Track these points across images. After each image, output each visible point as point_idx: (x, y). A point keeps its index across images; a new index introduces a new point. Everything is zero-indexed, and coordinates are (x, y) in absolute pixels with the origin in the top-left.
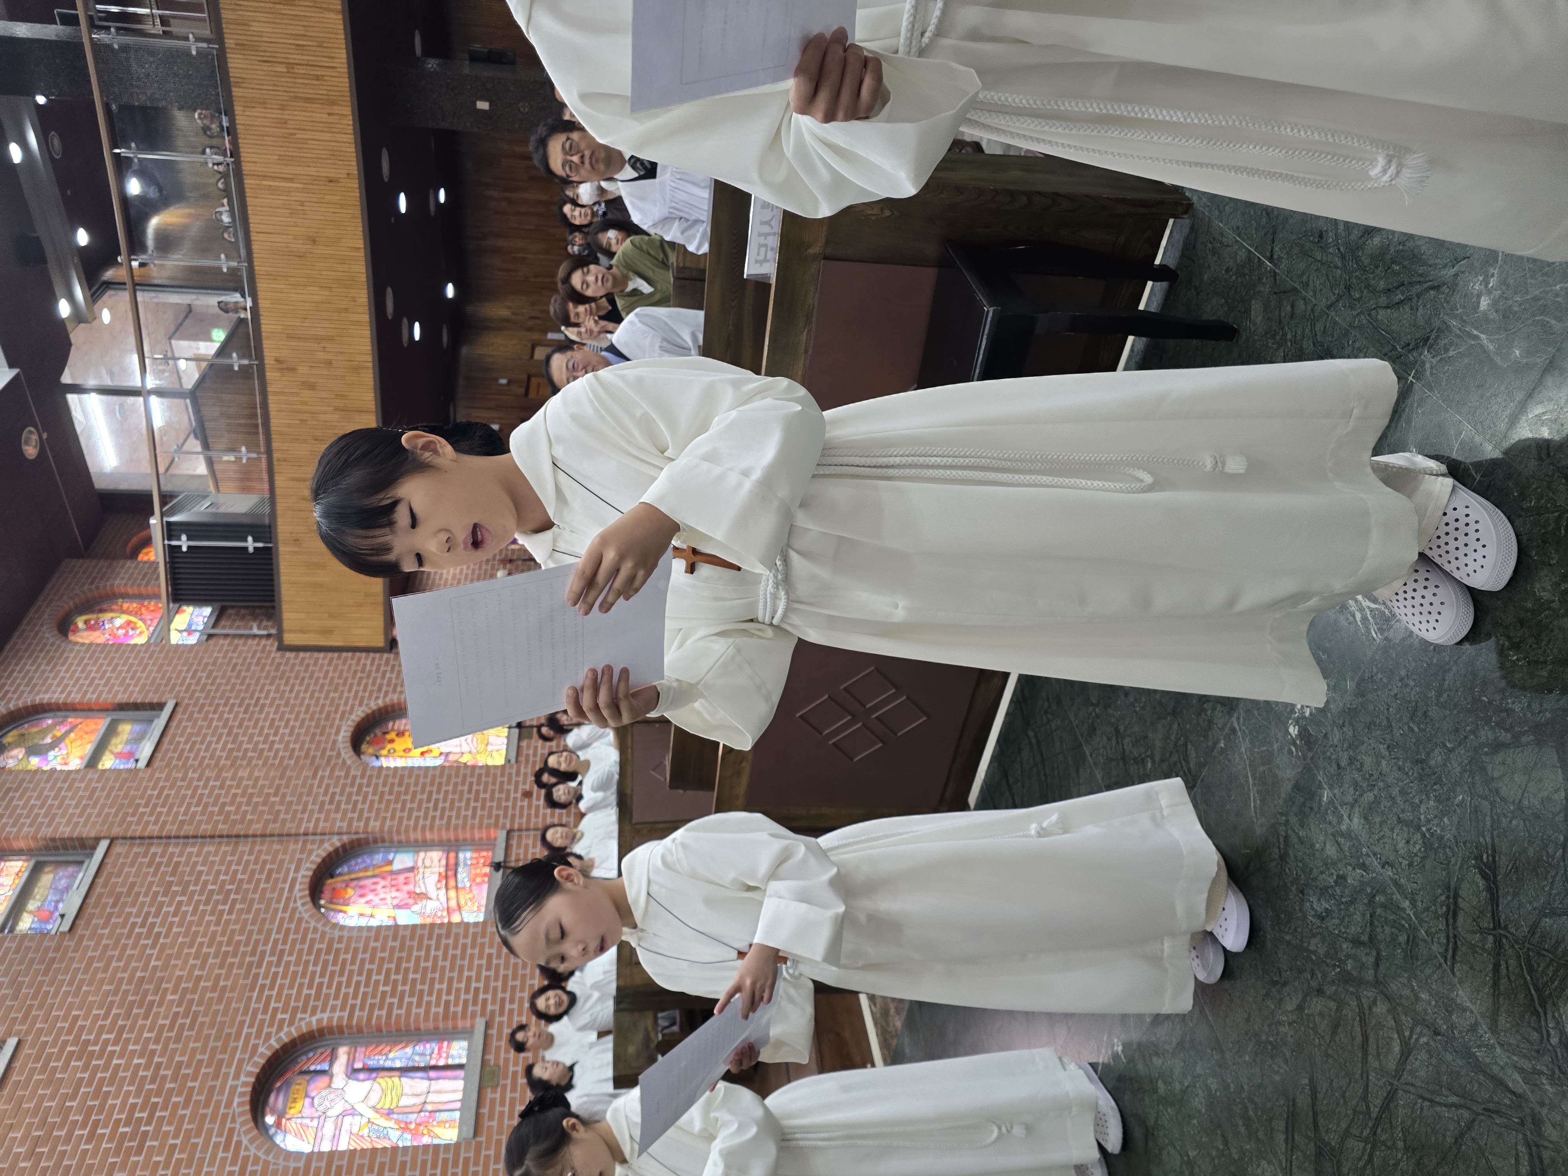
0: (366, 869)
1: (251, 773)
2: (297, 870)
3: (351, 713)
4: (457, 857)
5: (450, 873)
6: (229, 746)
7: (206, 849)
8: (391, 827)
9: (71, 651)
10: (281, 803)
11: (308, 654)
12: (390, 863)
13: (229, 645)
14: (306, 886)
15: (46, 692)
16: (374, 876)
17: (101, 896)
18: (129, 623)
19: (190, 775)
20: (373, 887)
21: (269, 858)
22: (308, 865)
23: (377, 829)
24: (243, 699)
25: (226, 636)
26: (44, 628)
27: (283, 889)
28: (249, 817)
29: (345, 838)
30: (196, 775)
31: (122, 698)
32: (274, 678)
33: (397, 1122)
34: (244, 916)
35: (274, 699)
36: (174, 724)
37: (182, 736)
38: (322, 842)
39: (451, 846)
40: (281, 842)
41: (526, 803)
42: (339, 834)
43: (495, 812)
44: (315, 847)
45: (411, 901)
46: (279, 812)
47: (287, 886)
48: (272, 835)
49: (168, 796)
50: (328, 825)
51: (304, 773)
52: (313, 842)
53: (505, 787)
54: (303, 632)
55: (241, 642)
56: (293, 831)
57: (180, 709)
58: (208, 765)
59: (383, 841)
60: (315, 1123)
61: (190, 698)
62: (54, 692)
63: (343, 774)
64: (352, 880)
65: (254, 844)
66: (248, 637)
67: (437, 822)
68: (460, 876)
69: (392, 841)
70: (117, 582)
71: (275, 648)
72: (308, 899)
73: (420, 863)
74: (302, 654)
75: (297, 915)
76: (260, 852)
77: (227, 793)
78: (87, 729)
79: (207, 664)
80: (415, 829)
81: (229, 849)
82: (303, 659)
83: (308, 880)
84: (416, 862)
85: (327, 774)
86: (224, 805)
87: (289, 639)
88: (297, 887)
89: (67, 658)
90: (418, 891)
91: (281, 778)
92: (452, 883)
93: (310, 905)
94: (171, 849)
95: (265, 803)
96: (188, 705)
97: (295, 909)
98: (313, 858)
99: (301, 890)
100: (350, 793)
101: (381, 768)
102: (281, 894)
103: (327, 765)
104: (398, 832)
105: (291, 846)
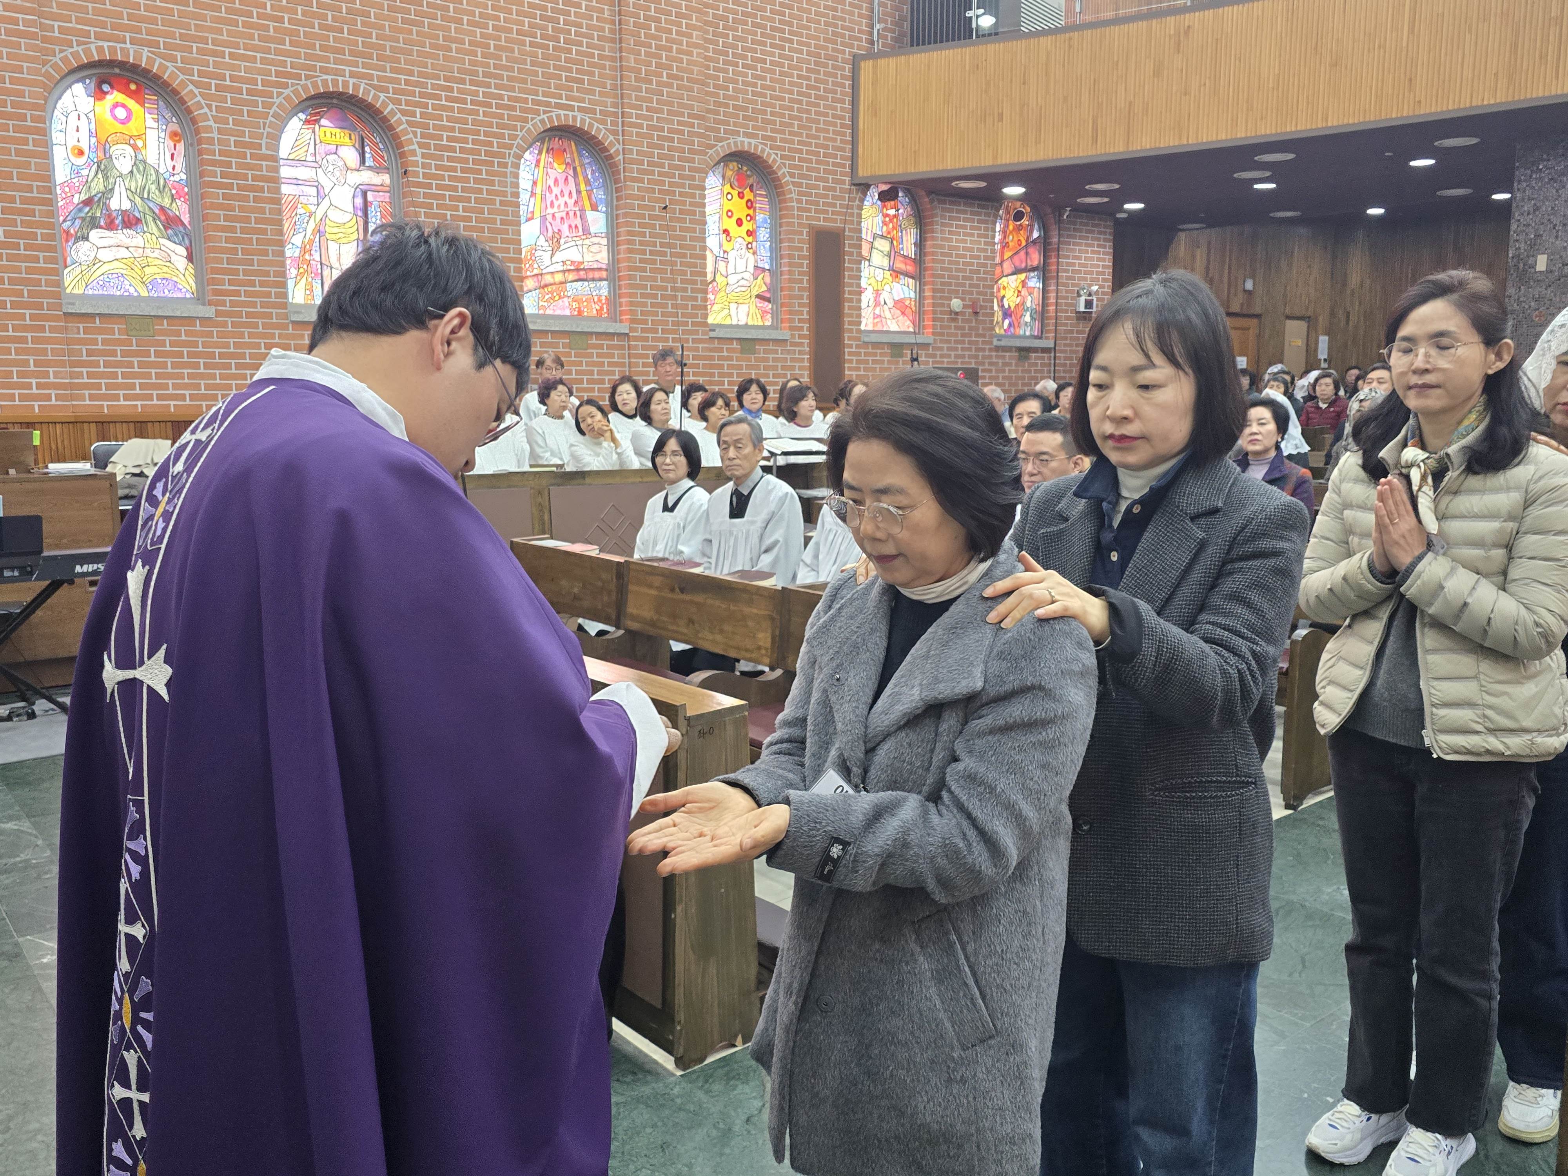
0: (588, 183)
1: (696, 46)
2: (581, 109)
3: (772, 147)
4: (601, 279)
5: (582, 274)
7: (606, 8)
8: (633, 206)
10: (660, 84)
11: (849, 90)
12: (595, 208)
14: (563, 122)
16: (578, 192)
20: (566, 192)
21: (596, 78)
22: (588, 121)
23: (628, 191)
27: (560, 97)
28: (643, 50)
29: (619, 158)
32: (818, 55)
33: (311, 242)
34: (529, 60)
35: (790, 59)
38: (615, 133)
39: (612, 273)
40: (614, 88)
42: (623, 149)
43: (650, 318)
44: (609, 126)
45: (550, 235)
46: (650, 82)
47: (564, 102)
48: (622, 77)
50: (633, 138)
51: (697, 104)
52: (615, 124)
53: (681, 328)
54: (877, 81)
56: (626, 101)
59: (618, 199)
60: (310, 158)
63: (696, 147)
64: (575, 169)
65: (613, 59)
66: (871, 18)
67: (637, 256)
68: (579, 285)
69: (617, 208)
71: (856, 51)
72: (548, 126)
73: (594, 240)
74: (848, 83)
75: (530, 116)
76: (604, 67)
80: (628, 232)
81: (607, 34)
82: (843, 85)
83: (571, 122)
84: (595, 235)
85: (696, 129)
86: (658, 21)
87: (868, 67)
88: (562, 112)
90: (562, 241)
91: (690, 80)
92: (571, 276)
93: (542, 129)
95: (659, 65)
97: (537, 113)
98: (596, 125)
99: (559, 117)
100: (672, 158)
101: (703, 188)
102: (553, 96)
103: (708, 129)
104: (626, 215)
105: (609, 100)
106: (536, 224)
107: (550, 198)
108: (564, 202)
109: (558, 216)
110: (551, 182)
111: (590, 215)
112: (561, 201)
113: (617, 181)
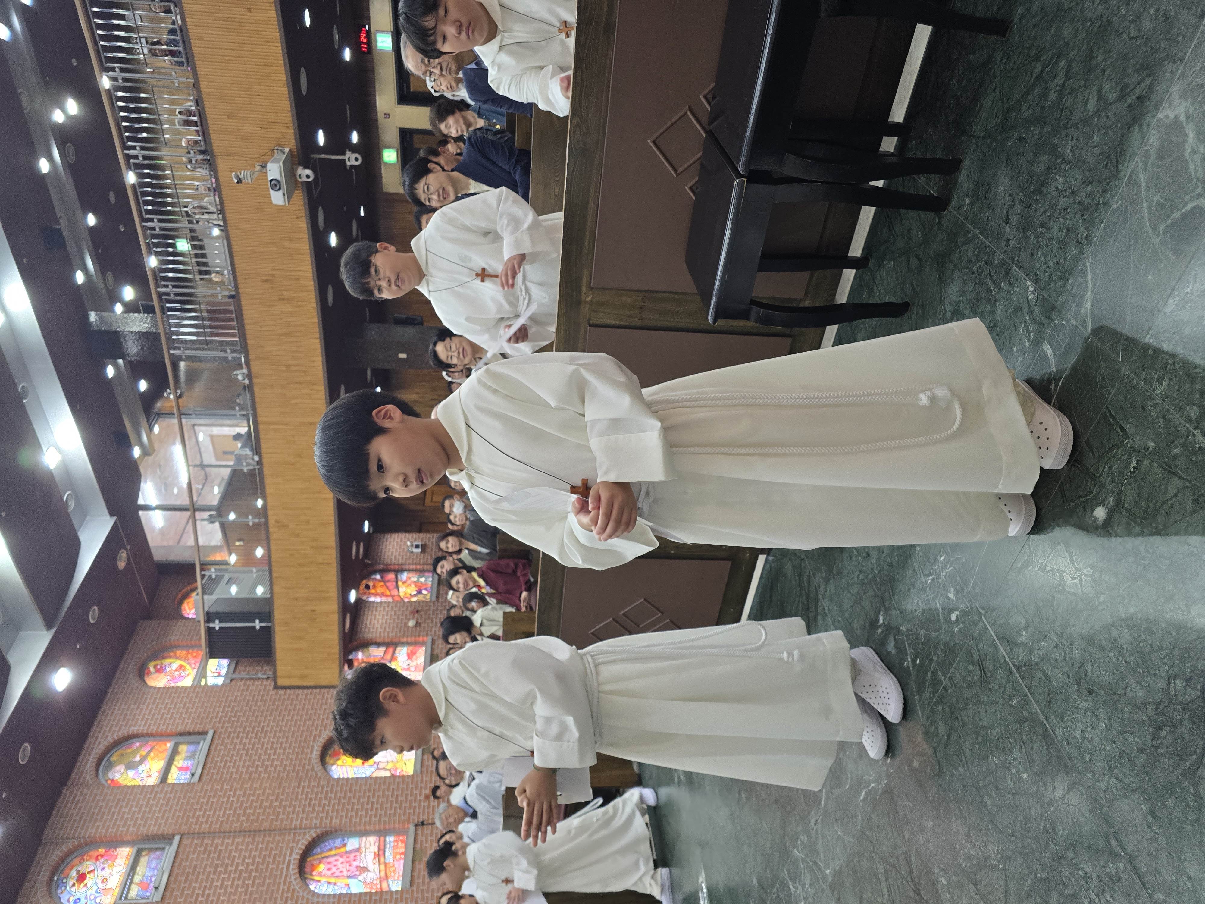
0: (331, 850)
1: (261, 784)
2: (290, 855)
3: (319, 736)
4: (385, 841)
5: (381, 852)
6: (247, 763)
7: (236, 840)
8: (345, 823)
9: (148, 693)
10: (280, 806)
11: (292, 691)
12: (345, 845)
13: (244, 685)
14: (296, 866)
15: (135, 725)
16: (336, 855)
17: (177, 875)
18: (181, 666)
19: (225, 787)
20: (336, 863)
21: (274, 846)
22: (297, 851)
23: (338, 825)
24: (254, 727)
25: (242, 679)
26: (131, 675)
27: (282, 869)
28: (261, 817)
29: (318, 831)
30: (229, 787)
31: (181, 728)
32: (272, 710)
34: (261, 888)
35: (272, 727)
36: (213, 748)
37: (218, 756)
38: (305, 834)
39: (381, 833)
40: (280, 834)
41: (426, 804)
42: (315, 828)
43: (408, 811)
44: (301, 838)
45: (358, 873)
46: (279, 812)
47: (285, 866)
48: (275, 830)
49: (213, 802)
50: (308, 822)
51: (293, 784)
52: (300, 834)
53: (414, 792)
54: (289, 677)
55: (251, 683)
56: (288, 827)
57: (216, 736)
58: (235, 778)
59: (341, 830)
61: (222, 728)
62: (140, 725)
63: (316, 784)
64: (323, 858)
65: (265, 835)
66: (255, 679)
67: (373, 819)
68: (387, 855)
69: (346, 831)
70: (173, 638)
71: (272, 687)
72: (298, 875)
73: (363, 845)
74: (288, 691)
75: (292, 887)
76: (268, 841)
77: (248, 799)
78: (160, 749)
79: (231, 701)
80: (360, 825)
81: (250, 840)
82: (289, 695)
83: (297, 862)
84: (360, 845)
85: (306, 784)
86: (246, 808)
87: (281, 682)
88: (291, 867)
89: (146, 698)
90: (362, 865)
91: (279, 788)
92: (382, 860)
93: (299, 880)
94: (216, 841)
95: (270, 807)
96: (221, 733)
97: (290, 883)
98: (299, 846)
99: (293, 869)
100: (321, 798)
101: (339, 779)
102: (282, 873)
103: (306, 777)
104: (350, 826)
105: (287, 837)
106: (351, 882)
107: (338, 874)
108: (340, 865)
109: (348, 868)
110: (329, 873)
111: (349, 848)
112: (340, 866)
113: (331, 832)
